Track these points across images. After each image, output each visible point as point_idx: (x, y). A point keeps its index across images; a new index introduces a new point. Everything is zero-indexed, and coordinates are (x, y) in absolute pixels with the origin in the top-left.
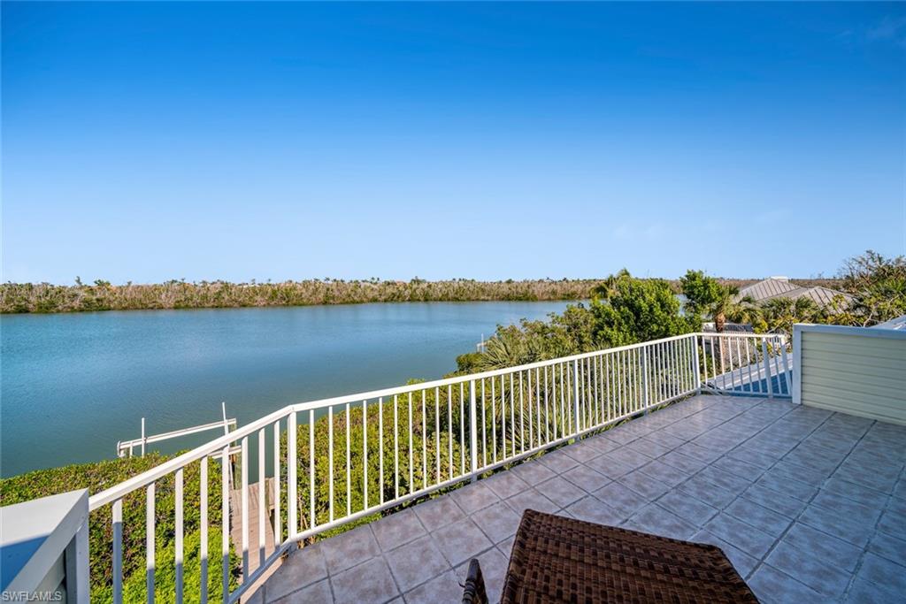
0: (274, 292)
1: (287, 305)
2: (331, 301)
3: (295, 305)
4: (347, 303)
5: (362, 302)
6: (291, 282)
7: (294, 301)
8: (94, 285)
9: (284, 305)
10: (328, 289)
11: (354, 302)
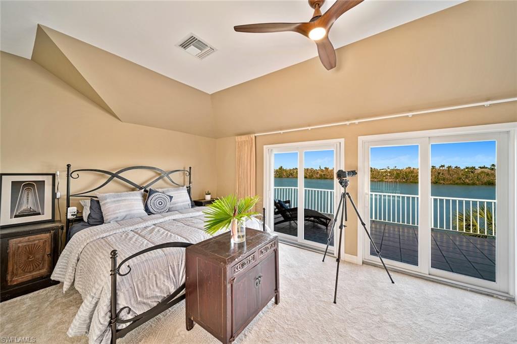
0: (398, 174)
1: (406, 182)
2: (442, 182)
3: (411, 182)
4: (457, 184)
5: (474, 184)
6: (410, 168)
7: (411, 180)
8: (324, 169)
9: (404, 182)
10: (439, 173)
11: (464, 184)
